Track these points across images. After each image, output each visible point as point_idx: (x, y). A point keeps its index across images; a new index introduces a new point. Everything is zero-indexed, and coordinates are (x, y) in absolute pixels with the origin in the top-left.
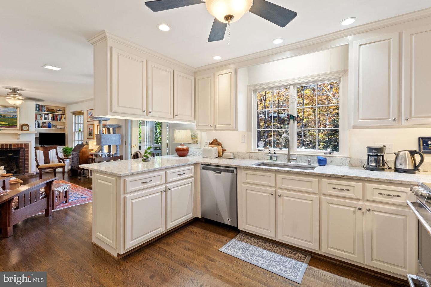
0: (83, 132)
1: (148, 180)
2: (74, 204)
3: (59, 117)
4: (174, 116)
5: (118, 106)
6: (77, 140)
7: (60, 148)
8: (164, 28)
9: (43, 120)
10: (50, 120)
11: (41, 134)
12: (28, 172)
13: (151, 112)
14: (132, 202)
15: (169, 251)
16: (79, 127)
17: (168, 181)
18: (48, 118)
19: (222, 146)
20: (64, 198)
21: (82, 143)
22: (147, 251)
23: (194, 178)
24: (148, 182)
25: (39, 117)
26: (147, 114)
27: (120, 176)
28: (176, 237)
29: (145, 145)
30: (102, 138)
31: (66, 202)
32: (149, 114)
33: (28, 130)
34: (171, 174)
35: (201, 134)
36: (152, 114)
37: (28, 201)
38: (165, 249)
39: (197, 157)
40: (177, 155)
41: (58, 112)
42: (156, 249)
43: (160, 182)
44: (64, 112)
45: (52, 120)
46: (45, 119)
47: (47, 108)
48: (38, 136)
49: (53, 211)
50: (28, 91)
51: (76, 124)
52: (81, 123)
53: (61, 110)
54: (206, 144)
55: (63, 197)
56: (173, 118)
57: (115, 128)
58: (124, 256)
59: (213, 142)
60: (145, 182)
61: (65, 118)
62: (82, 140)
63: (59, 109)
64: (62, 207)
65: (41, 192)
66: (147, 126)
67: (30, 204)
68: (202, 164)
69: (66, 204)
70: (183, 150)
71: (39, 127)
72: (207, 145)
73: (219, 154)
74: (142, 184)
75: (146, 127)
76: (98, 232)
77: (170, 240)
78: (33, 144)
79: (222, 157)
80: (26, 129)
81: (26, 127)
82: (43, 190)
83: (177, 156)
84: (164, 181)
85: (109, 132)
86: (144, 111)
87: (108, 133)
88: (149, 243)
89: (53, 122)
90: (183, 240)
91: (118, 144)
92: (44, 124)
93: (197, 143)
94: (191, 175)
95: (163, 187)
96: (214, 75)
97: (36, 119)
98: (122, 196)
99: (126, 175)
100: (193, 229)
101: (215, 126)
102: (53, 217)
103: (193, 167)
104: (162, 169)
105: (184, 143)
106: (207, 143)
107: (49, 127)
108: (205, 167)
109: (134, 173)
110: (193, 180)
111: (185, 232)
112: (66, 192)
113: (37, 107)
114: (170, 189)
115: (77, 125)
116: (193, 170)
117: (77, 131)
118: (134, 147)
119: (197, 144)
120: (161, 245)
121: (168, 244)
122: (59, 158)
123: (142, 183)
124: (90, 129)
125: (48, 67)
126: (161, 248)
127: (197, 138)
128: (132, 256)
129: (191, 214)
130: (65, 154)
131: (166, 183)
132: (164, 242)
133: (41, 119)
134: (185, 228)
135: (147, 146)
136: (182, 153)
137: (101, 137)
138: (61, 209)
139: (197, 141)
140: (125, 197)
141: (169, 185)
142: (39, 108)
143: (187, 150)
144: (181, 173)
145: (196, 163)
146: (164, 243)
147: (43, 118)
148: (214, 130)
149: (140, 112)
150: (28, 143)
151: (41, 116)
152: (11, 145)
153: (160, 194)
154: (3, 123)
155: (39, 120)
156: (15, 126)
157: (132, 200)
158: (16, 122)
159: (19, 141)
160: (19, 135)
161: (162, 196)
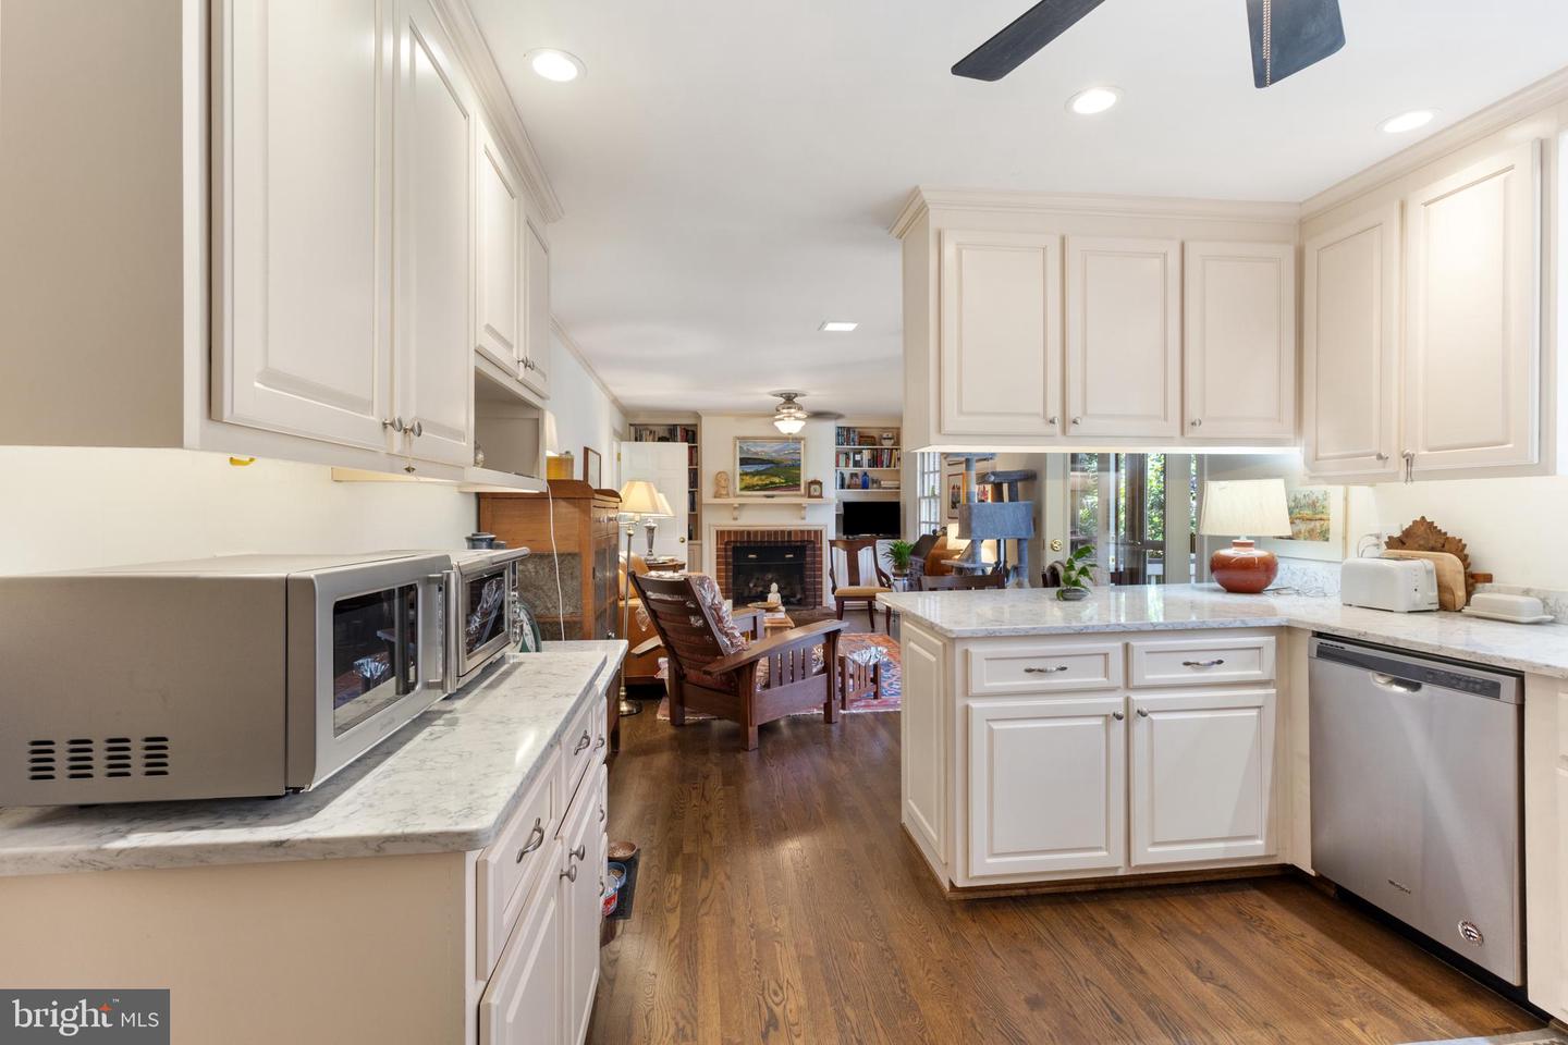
0: (940, 497)
1: (1052, 665)
2: (892, 706)
3: (885, 457)
4: (1186, 425)
5: (961, 412)
6: (926, 523)
7: (884, 545)
8: (1095, 101)
9: (851, 469)
10: (866, 468)
11: (848, 506)
12: (821, 603)
13: (1079, 421)
14: (991, 731)
15: (1126, 946)
16: (932, 484)
17: (1136, 682)
18: (862, 460)
19: (1464, 559)
20: (870, 684)
21: (935, 531)
22: (1047, 913)
23: (1273, 691)
24: (1051, 671)
25: (842, 458)
26: (1064, 431)
27: (949, 635)
28: (1171, 909)
29: (1112, 541)
30: (973, 517)
31: (876, 696)
32: (1072, 429)
33: (820, 496)
34: (1150, 655)
35: (1346, 499)
36: (1085, 426)
37: (787, 676)
38: (1114, 933)
39: (1320, 600)
40: (1217, 585)
41: (884, 442)
42: (1080, 918)
43: (1100, 680)
44: (898, 442)
45: (870, 466)
46: (857, 464)
47: (859, 433)
48: (841, 512)
49: (842, 711)
50: (815, 397)
51: (923, 473)
52: (935, 472)
53: (890, 436)
54: (1374, 540)
55: (868, 680)
56: (1182, 433)
57: (1016, 481)
58: (970, 896)
59: (1407, 533)
60: (1040, 671)
61: (899, 459)
62: (936, 523)
63: (885, 436)
64: (865, 706)
65: (814, 657)
66: (1117, 470)
67: (793, 681)
68: (1319, 635)
69: (875, 702)
70: (1246, 565)
71: (842, 487)
72: (1377, 545)
73: (1447, 597)
74: (1028, 674)
75: (1112, 474)
76: (911, 798)
77: (1147, 913)
78: (831, 531)
79: (1460, 611)
80: (817, 494)
81: (817, 487)
82: (818, 652)
83: (1216, 590)
84: (1117, 677)
85: (998, 496)
86: (1052, 422)
87: (993, 500)
88: (1063, 889)
89: (874, 473)
90: (1199, 932)
91: (1023, 535)
92: (854, 479)
93: (1324, 536)
94: (1255, 673)
95: (1115, 702)
96: (1403, 206)
97: (837, 465)
98: (960, 703)
99: (969, 635)
100: (1262, 907)
101: (1409, 460)
102: (843, 729)
103: (1269, 641)
104: (1108, 630)
105: (1248, 538)
106: (1378, 537)
107: (865, 486)
108: (1332, 647)
109: (998, 634)
110: (1267, 696)
111: (1219, 907)
112: (876, 667)
113: (838, 435)
114: (1143, 715)
115: (926, 476)
116: (1270, 653)
117: (926, 495)
118: (1052, 546)
119: (1327, 540)
120: (1099, 914)
121: (1126, 919)
122: (880, 573)
123: (1029, 671)
124: (954, 488)
125: (831, 327)
126: (1100, 925)
127: (1324, 516)
128: (995, 907)
129: (1260, 842)
130: (895, 561)
131: (1127, 685)
132: (1118, 910)
133: (847, 465)
134: (1227, 891)
135: (1117, 544)
136: (1238, 577)
137: (970, 514)
138: (861, 711)
139: (1327, 531)
140: (967, 707)
141: (1140, 699)
142: (844, 435)
143: (1268, 568)
144: (1204, 659)
145: (1288, 627)
146: (1115, 913)
147: (852, 463)
148: (1403, 475)
149: (1038, 425)
150: (820, 528)
151: (848, 458)
152: (790, 533)
153: (1100, 723)
154: (777, 480)
155: (843, 469)
156: (796, 486)
157: (990, 723)
158: (799, 476)
159: (803, 522)
160: (805, 508)
161: (1112, 732)
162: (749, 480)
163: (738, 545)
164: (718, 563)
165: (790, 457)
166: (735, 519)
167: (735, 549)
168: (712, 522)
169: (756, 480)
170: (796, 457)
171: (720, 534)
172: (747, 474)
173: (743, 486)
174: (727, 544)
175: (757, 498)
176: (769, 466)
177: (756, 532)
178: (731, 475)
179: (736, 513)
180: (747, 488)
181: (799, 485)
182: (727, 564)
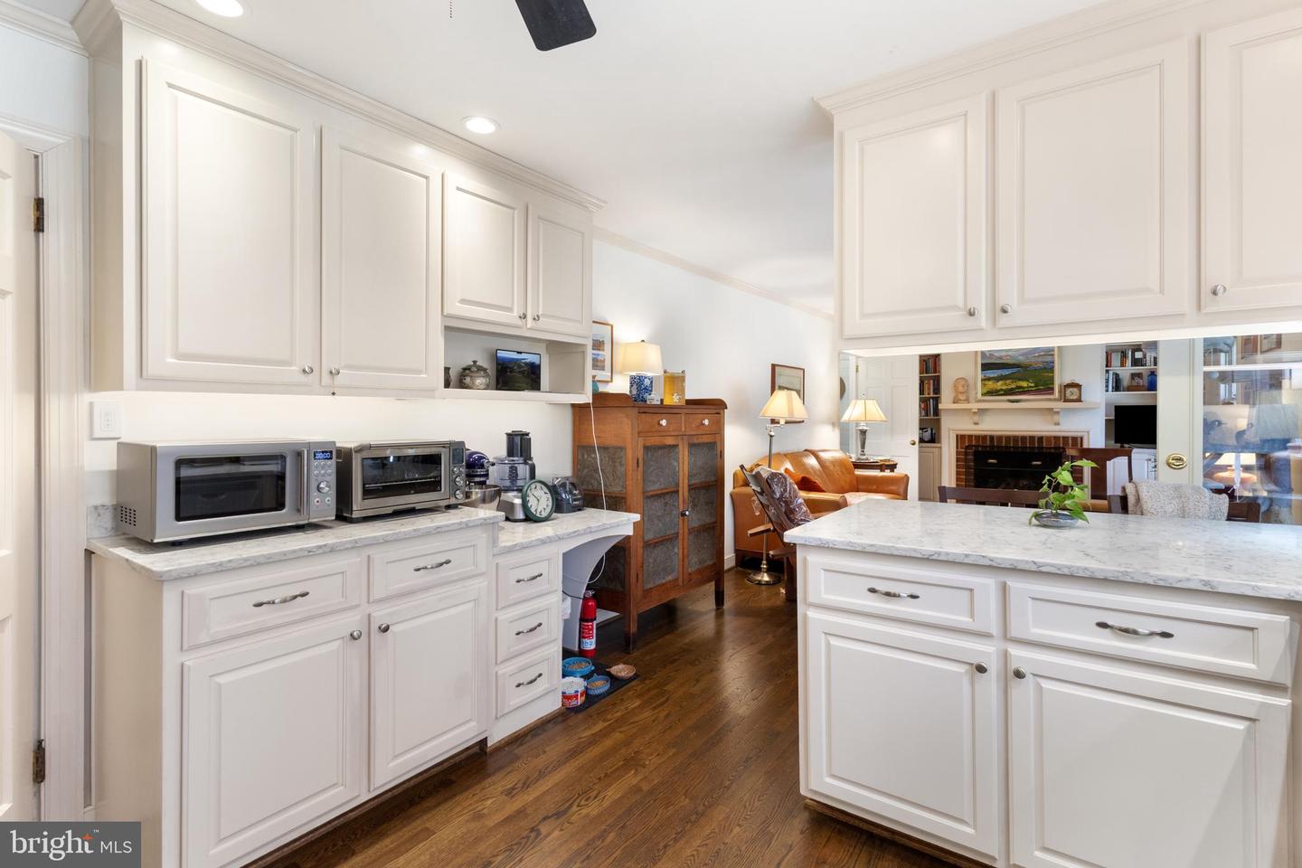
1: (901, 590)
10: (1152, 367)
17: (1017, 633)
18: (1145, 358)
23: (1284, 701)
24: (901, 598)
25: (1116, 356)
33: (1079, 400)
34: (1038, 603)
43: (962, 620)
46: (1136, 362)
48: (1112, 415)
60: (885, 593)
71: (1117, 388)
74: (871, 594)
78: (1097, 438)
80: (1075, 397)
81: (1075, 390)
86: (972, 313)
92: (1137, 379)
95: (984, 650)
97: (1108, 364)
103: (1272, 621)
107: (1152, 386)
110: (1271, 705)
114: (1021, 675)
123: (873, 591)
131: (1005, 635)
133: (1123, 365)
140: (805, 614)
141: (1022, 656)
147: (1129, 362)
150: (1079, 434)
151: (1124, 355)
152: (1041, 439)
153: (963, 671)
154: (1024, 384)
155: (1116, 367)
156: (1050, 390)
157: (829, 637)
158: (1052, 379)
159: (1057, 428)
160: (1058, 413)
161: (977, 686)
162: (991, 385)
163: (980, 449)
164: (958, 466)
165: (1040, 360)
166: (976, 424)
167: (976, 453)
168: (952, 427)
169: (1000, 385)
170: (1048, 359)
171: (961, 438)
172: (989, 379)
173: (985, 391)
174: (967, 447)
175: (1001, 403)
176: (1015, 370)
177: (1000, 438)
178: (971, 382)
179: (976, 418)
180: (990, 393)
181: (1053, 389)
182: (967, 467)
